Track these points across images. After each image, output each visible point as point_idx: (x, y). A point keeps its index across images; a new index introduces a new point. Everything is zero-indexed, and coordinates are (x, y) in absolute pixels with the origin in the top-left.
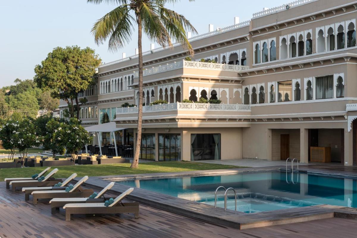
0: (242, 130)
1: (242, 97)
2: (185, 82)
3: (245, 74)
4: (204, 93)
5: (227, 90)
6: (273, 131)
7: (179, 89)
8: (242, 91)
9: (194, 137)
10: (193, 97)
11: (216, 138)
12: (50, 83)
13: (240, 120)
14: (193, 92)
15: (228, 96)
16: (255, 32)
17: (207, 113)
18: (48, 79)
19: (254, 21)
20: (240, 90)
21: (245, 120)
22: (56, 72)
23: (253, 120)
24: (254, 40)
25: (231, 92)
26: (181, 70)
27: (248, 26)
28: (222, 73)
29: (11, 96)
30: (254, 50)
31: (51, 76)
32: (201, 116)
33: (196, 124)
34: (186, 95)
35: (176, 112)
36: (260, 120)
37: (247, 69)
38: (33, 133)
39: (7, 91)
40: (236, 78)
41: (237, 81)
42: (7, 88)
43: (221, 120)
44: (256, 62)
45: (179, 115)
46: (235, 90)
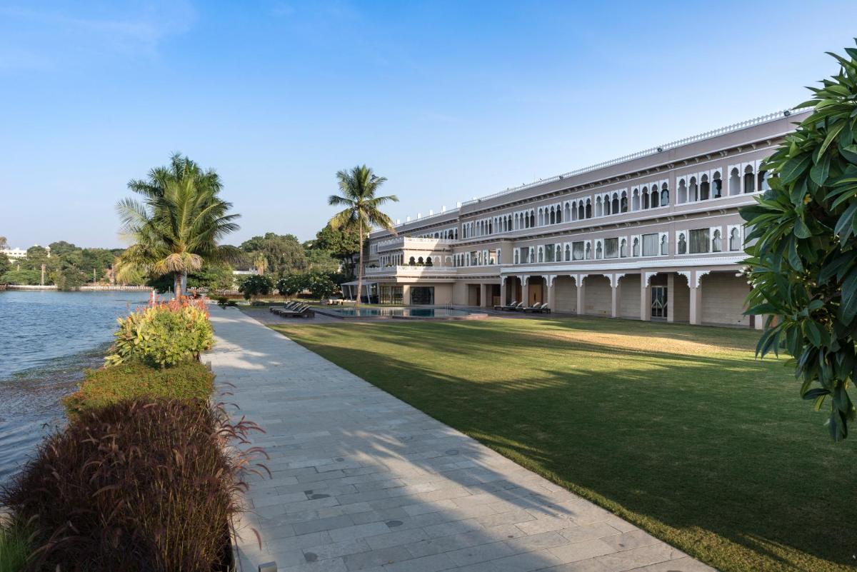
0: (451, 284)
1: (452, 261)
2: (405, 252)
3: (453, 246)
4: (421, 259)
5: (440, 257)
6: (470, 285)
7: (402, 256)
8: (452, 258)
9: (413, 289)
10: (412, 262)
11: (431, 290)
12: (328, 246)
13: (447, 277)
14: (412, 259)
15: (440, 261)
16: (463, 216)
17: (423, 272)
18: (326, 243)
19: (463, 208)
20: (451, 257)
21: (452, 277)
22: (333, 237)
23: (457, 278)
24: (463, 221)
25: (443, 258)
26: (402, 244)
27: (458, 212)
28: (437, 245)
29: (312, 250)
30: (463, 228)
31: (328, 241)
32: (420, 275)
33: (414, 280)
34: (407, 260)
35: (396, 272)
36: (461, 278)
37: (458, 242)
38: (297, 285)
39: (310, 245)
40: (447, 248)
41: (447, 251)
42: (309, 242)
43: (430, 277)
44: (465, 237)
45: (398, 274)
46: (446, 257)
